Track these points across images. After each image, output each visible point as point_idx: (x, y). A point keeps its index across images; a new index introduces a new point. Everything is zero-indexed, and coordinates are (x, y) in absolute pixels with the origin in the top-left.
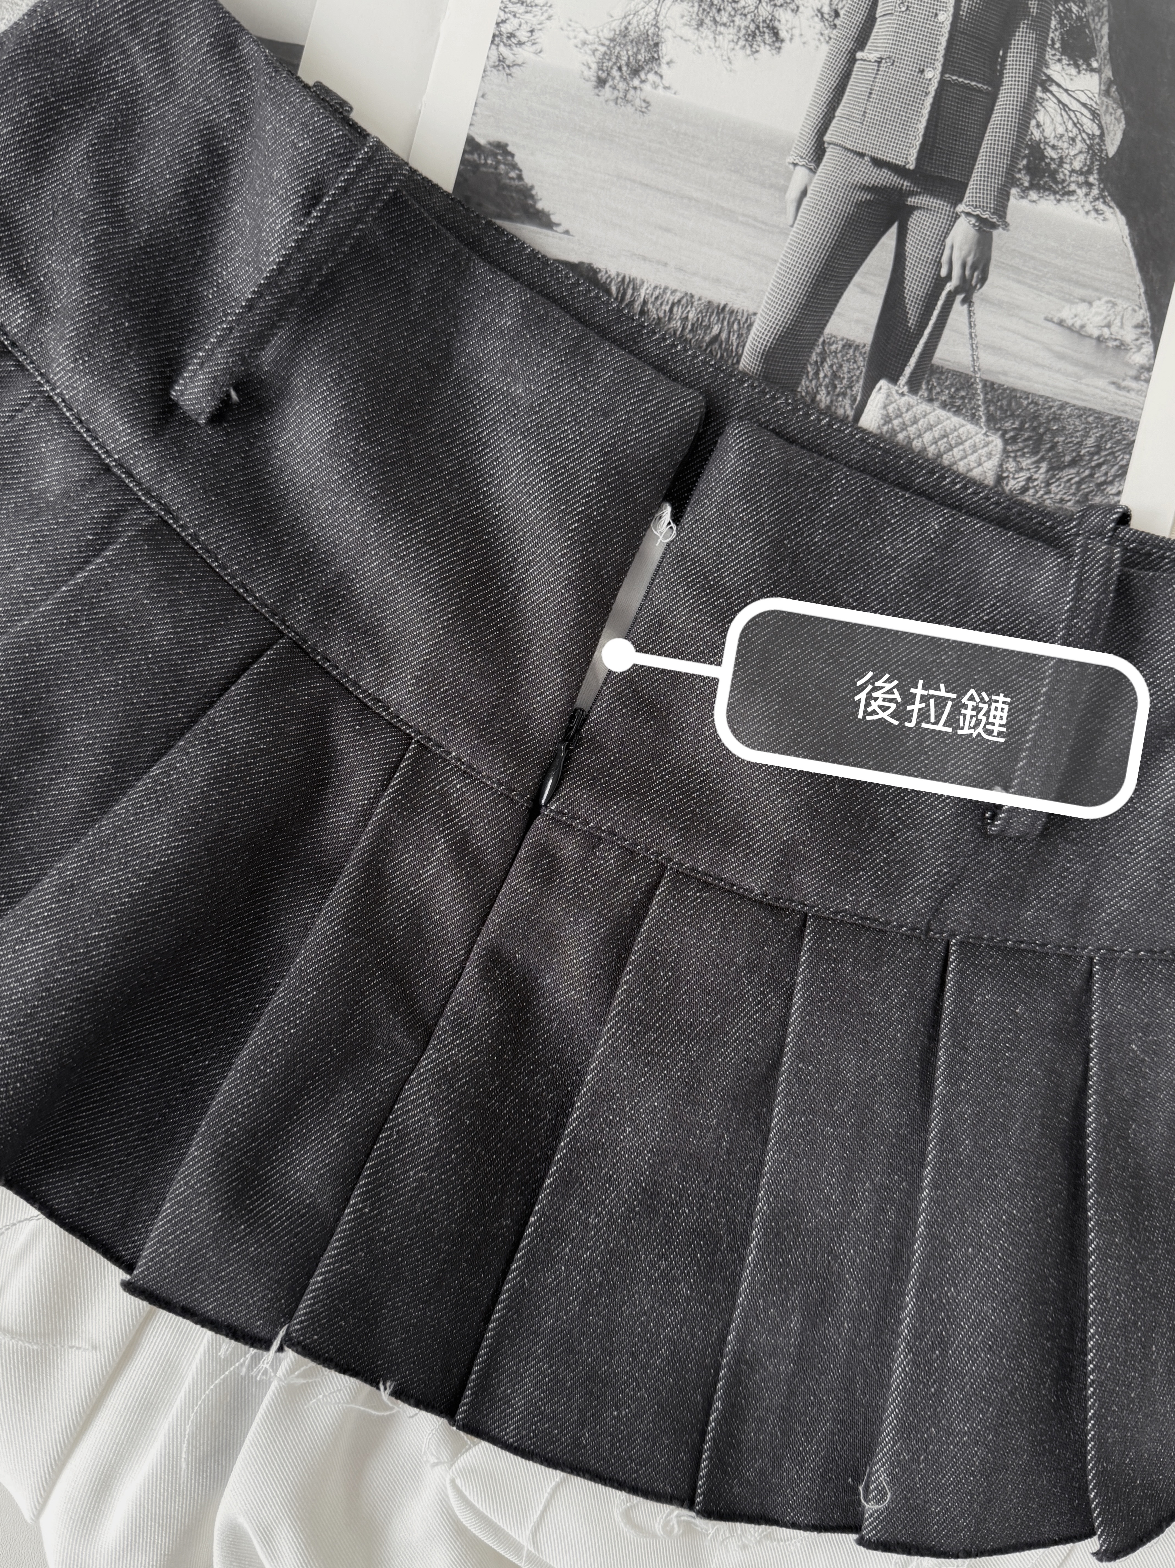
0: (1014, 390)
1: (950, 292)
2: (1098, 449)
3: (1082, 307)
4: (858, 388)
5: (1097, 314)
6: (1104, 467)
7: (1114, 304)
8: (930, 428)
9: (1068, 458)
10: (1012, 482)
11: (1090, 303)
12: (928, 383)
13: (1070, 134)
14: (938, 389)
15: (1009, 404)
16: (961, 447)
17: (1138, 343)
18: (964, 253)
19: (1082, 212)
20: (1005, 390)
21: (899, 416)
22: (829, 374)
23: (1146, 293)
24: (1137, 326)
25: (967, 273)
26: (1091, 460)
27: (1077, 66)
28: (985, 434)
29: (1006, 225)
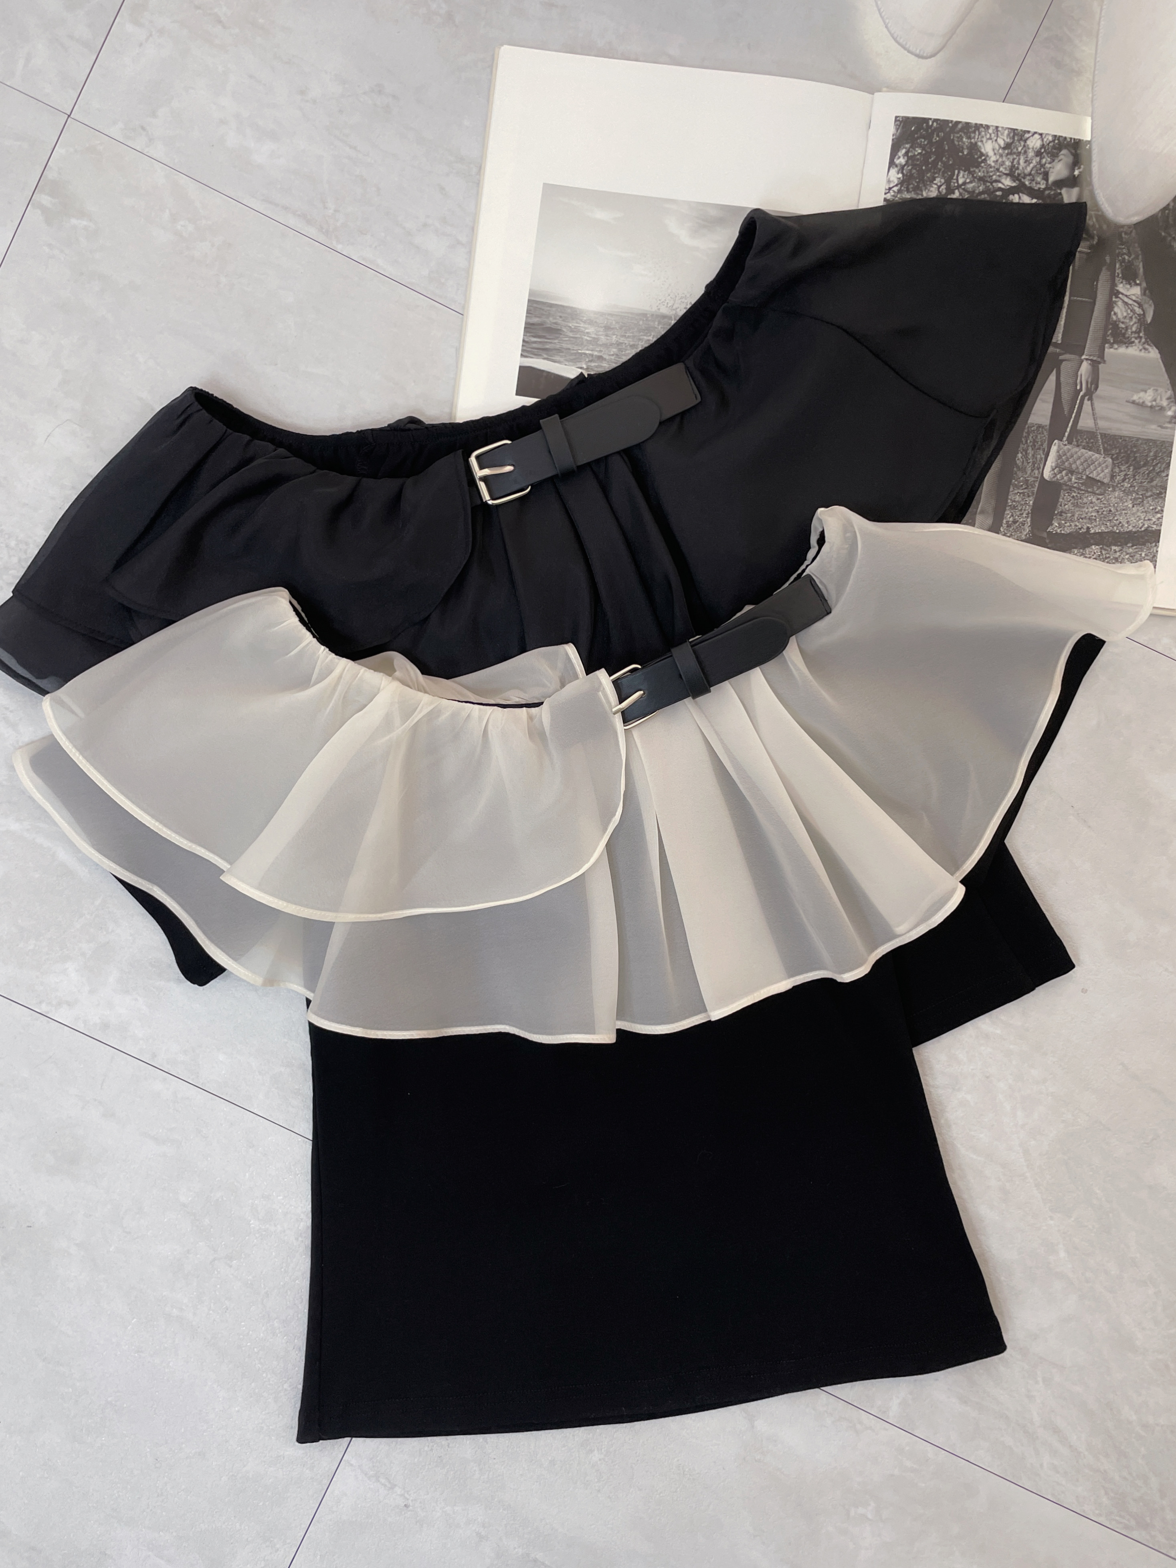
0: (1115, 436)
1: (1082, 396)
2: (1156, 457)
3: (1142, 394)
4: (1045, 445)
5: (1149, 396)
6: (1159, 465)
7: (1157, 390)
8: (1079, 458)
9: (1142, 463)
10: (1118, 477)
11: (1146, 392)
12: (1076, 439)
13: (1130, 316)
14: (1081, 440)
15: (1113, 443)
16: (1094, 465)
17: (1169, 406)
18: (1087, 377)
19: (1138, 350)
20: (1111, 436)
21: (1065, 454)
22: (1032, 440)
23: (1170, 383)
24: (1168, 399)
25: (1089, 386)
26: (1153, 463)
27: (1130, 284)
28: (1104, 458)
29: (1104, 362)
